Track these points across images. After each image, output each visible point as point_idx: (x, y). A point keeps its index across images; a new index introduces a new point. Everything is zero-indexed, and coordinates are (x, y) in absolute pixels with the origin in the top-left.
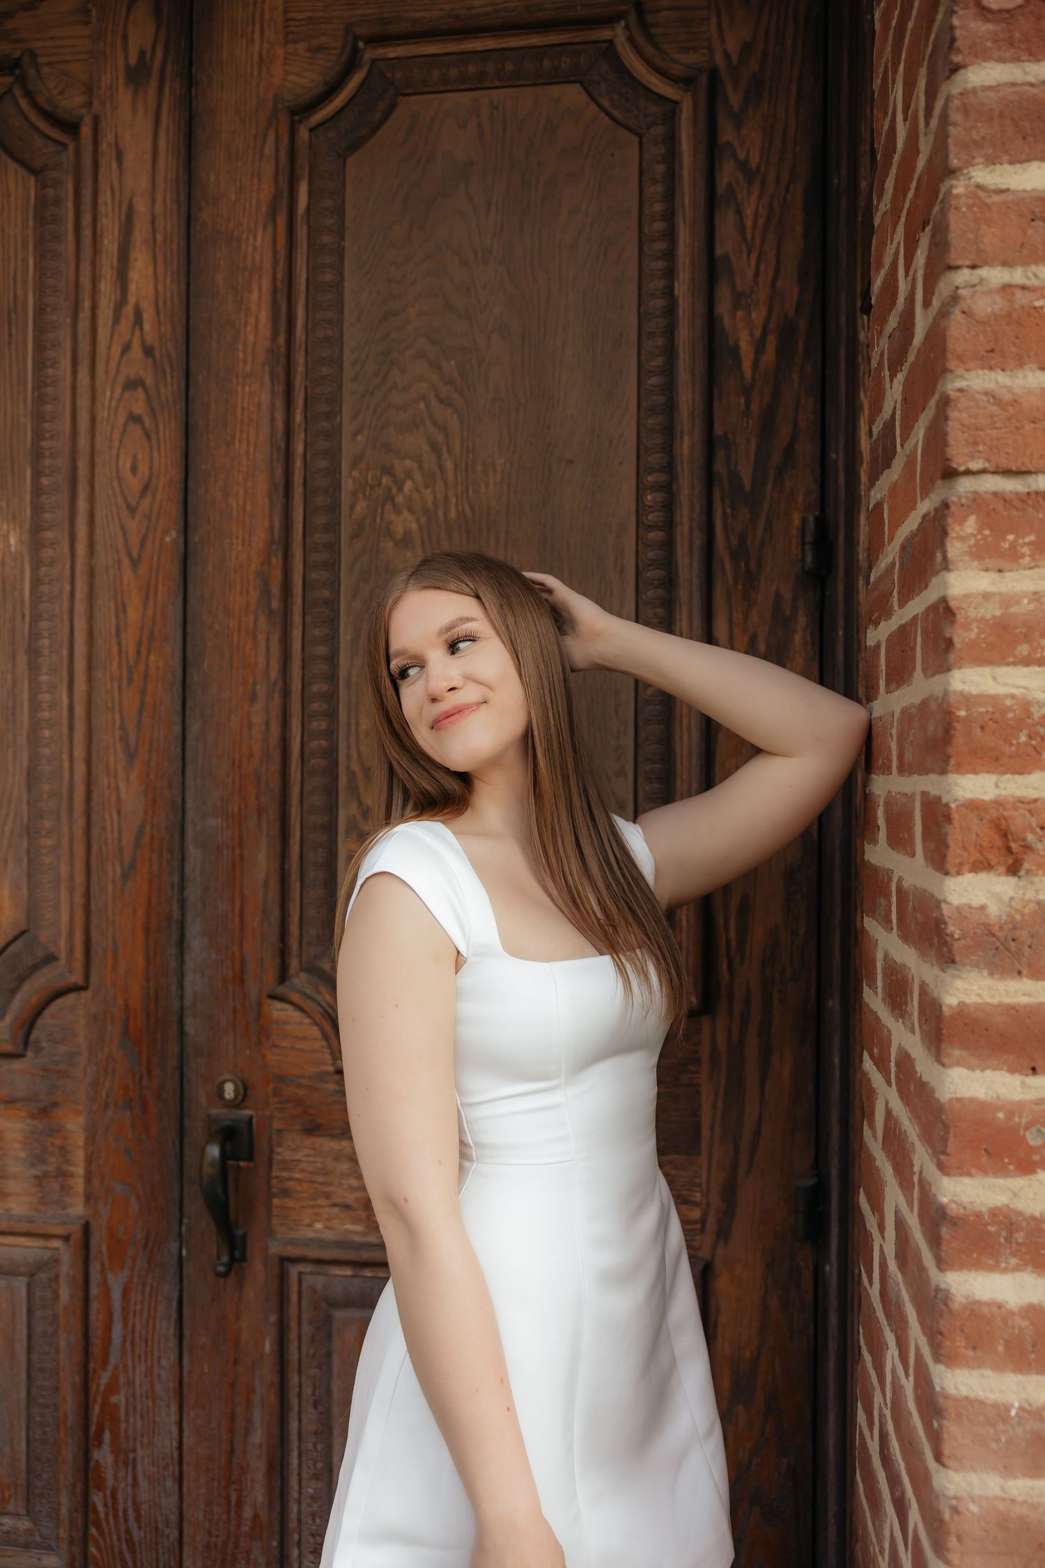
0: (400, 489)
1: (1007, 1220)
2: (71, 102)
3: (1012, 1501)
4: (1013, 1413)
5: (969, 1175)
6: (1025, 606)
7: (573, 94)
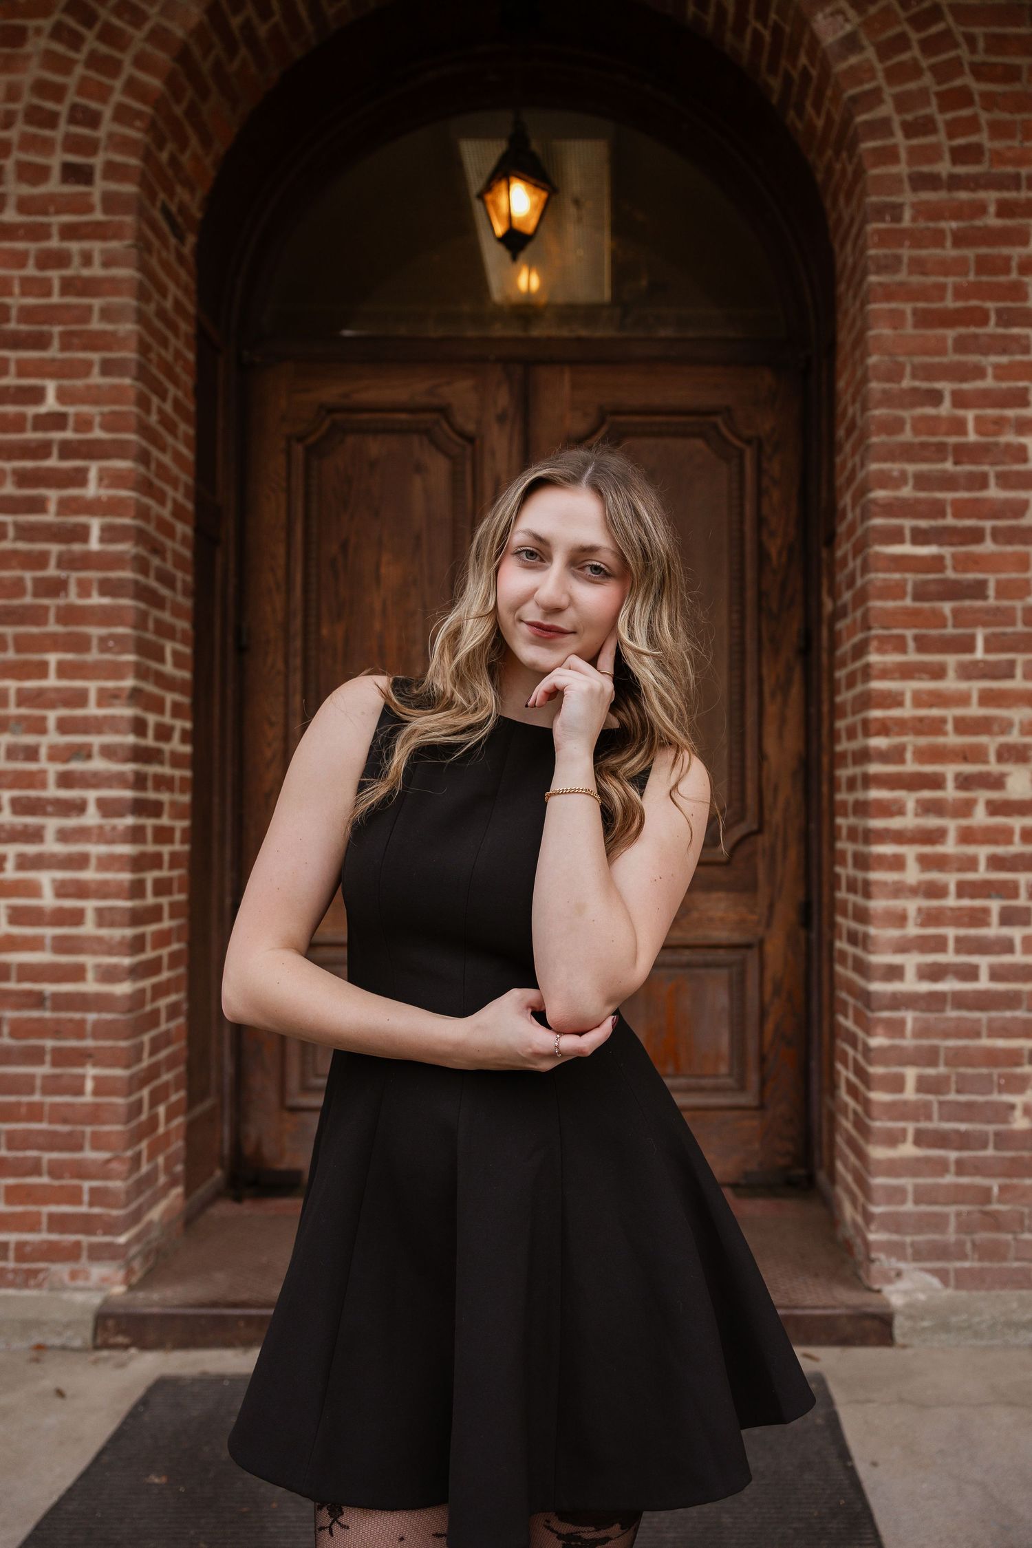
2: (470, 427)
3: (889, 907)
6: (890, 664)
7: (699, 443)
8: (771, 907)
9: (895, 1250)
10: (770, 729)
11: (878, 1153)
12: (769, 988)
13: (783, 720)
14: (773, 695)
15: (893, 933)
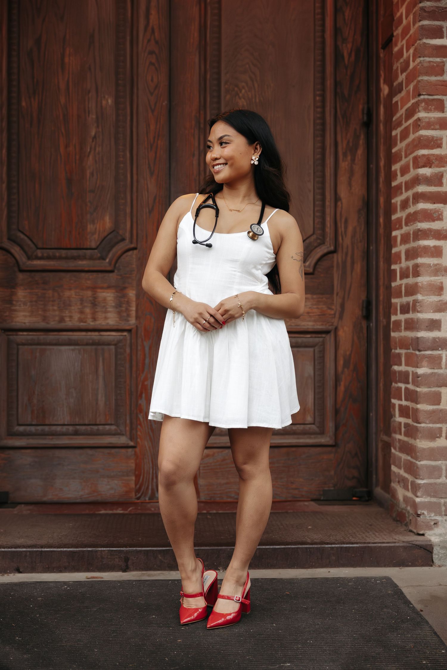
0: (241, 92)
1: (430, 230)
3: (431, 281)
4: (432, 265)
5: (424, 222)
6: (433, 119)
8: (342, 306)
9: (433, 508)
10: (343, 179)
11: (422, 444)
12: (341, 362)
13: (352, 173)
14: (345, 155)
15: (434, 299)
